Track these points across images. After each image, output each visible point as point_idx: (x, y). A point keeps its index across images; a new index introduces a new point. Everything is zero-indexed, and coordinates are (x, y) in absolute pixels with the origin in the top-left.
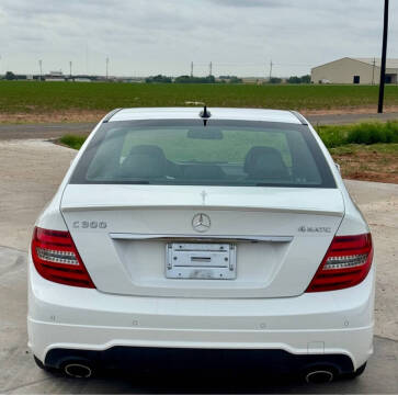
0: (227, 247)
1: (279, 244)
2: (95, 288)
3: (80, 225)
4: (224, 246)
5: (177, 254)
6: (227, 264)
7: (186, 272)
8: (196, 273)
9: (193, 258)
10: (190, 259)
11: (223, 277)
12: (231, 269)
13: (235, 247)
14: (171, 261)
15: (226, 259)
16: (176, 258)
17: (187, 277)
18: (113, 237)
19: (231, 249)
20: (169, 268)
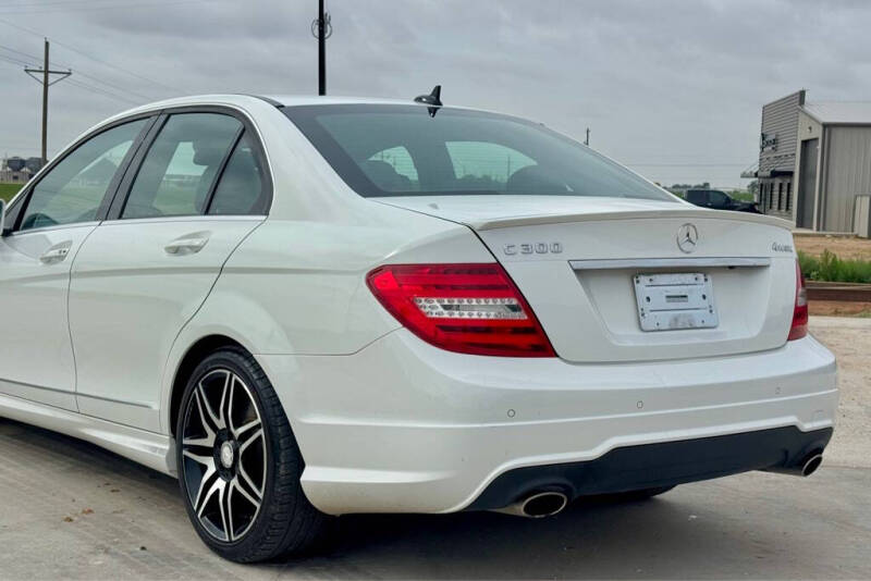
0: (701, 278)
1: (752, 269)
2: (557, 356)
3: (520, 250)
4: (697, 275)
5: (649, 292)
6: (705, 303)
7: (665, 319)
8: (676, 319)
9: (668, 297)
10: (664, 299)
11: (706, 324)
12: (711, 311)
13: (709, 277)
14: (642, 303)
15: (704, 297)
16: (648, 299)
17: (667, 327)
18: (575, 267)
19: (706, 280)
20: (643, 315)
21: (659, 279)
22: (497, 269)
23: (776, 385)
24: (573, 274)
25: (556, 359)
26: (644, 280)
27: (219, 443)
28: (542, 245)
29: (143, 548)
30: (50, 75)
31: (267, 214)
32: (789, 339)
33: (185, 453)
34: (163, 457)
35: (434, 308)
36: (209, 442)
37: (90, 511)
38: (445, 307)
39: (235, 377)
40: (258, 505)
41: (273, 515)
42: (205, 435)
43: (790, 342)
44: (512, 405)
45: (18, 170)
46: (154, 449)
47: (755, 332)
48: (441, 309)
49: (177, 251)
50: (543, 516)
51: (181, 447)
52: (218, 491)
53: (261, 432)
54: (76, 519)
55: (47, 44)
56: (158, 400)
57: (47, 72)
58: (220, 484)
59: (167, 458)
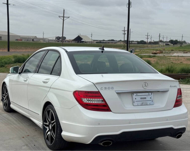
0: (150, 94)
1: (165, 92)
2: (111, 111)
3: (104, 88)
4: (149, 93)
5: (136, 97)
7: (140, 103)
8: (143, 103)
9: (141, 98)
10: (140, 99)
11: (150, 104)
12: (152, 101)
13: (152, 94)
14: (134, 100)
15: (151, 98)
16: (136, 99)
17: (140, 105)
18: (117, 92)
19: (151, 94)
20: (134, 102)
21: (139, 94)
22: (99, 92)
23: (166, 119)
24: (116, 93)
25: (111, 112)
26: (135, 94)
27: (49, 124)
28: (109, 87)
29: (34, 145)
30: (64, 18)
31: (60, 76)
32: (174, 107)
33: (44, 125)
34: (41, 125)
35: (85, 100)
36: (48, 124)
37: (29, 136)
38: (87, 100)
39: (52, 111)
40: (54, 138)
41: (57, 141)
42: (47, 122)
43: (174, 108)
44: (99, 122)
45: (59, 40)
46: (40, 124)
47: (163, 106)
48: (86, 101)
49: (44, 82)
50: (107, 146)
51: (43, 124)
52: (49, 134)
53: (55, 123)
54: (25, 137)
55: (64, 10)
56: (40, 113)
57: (64, 17)
58: (49, 133)
59: (42, 126)
